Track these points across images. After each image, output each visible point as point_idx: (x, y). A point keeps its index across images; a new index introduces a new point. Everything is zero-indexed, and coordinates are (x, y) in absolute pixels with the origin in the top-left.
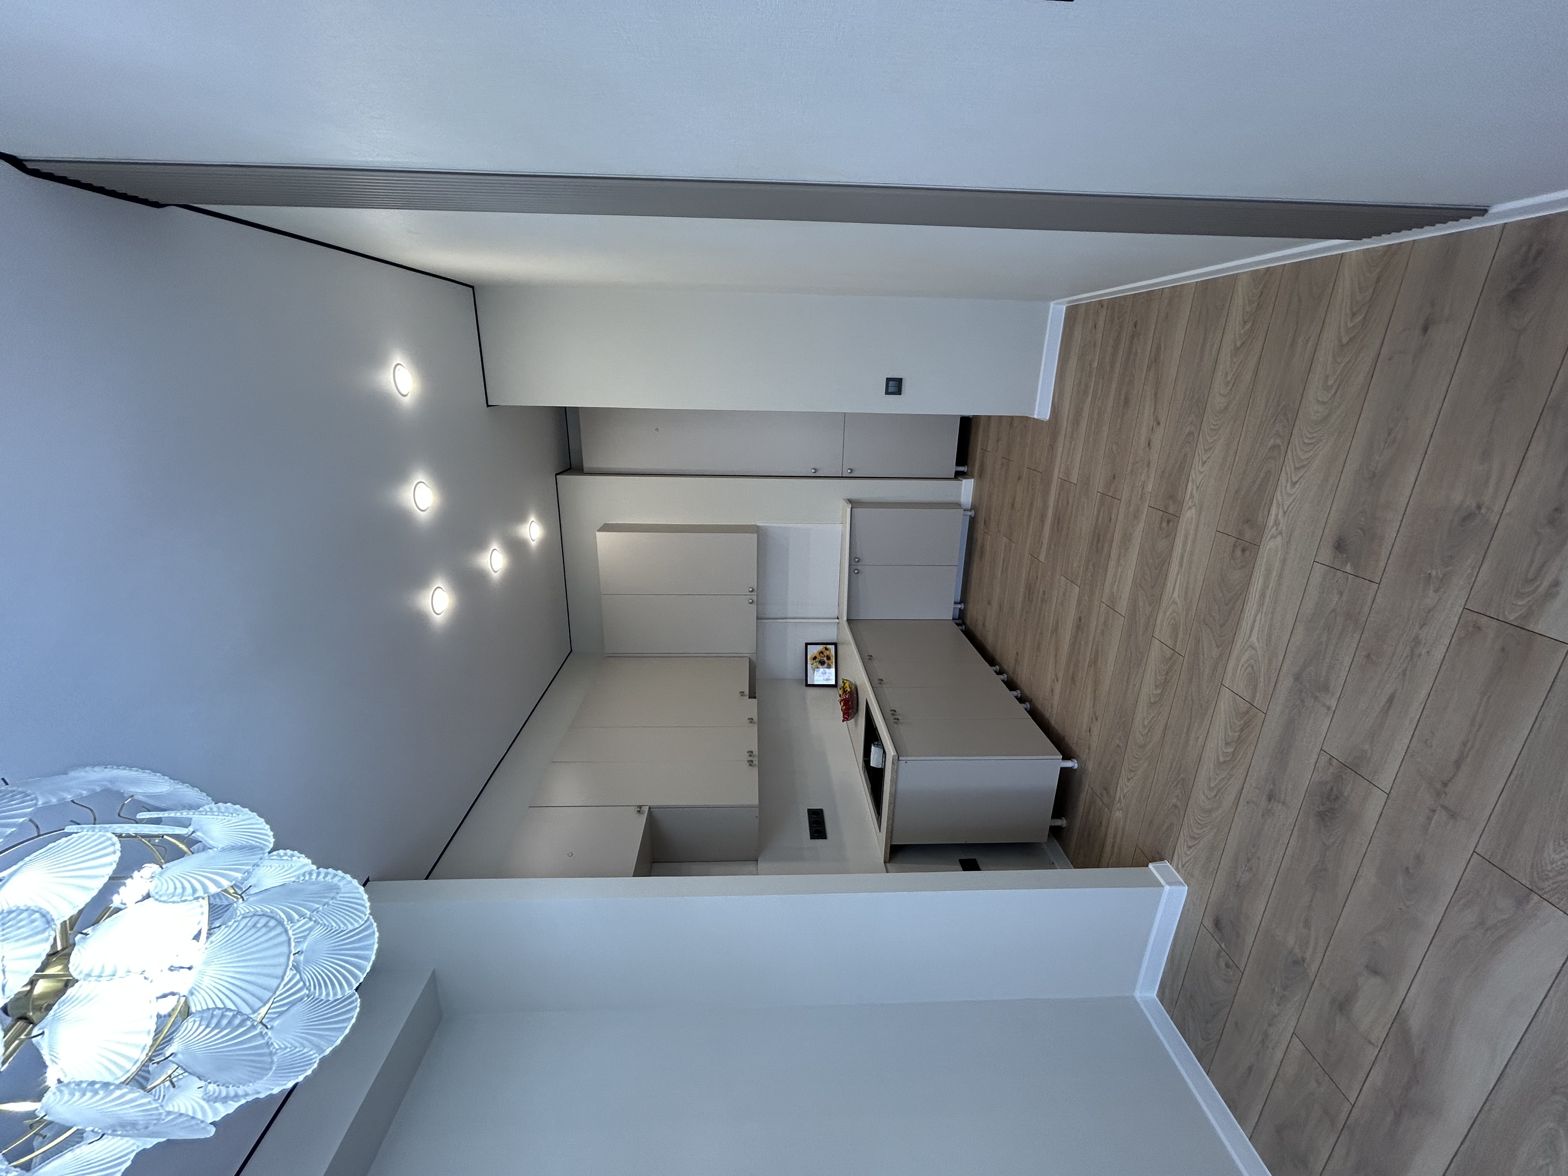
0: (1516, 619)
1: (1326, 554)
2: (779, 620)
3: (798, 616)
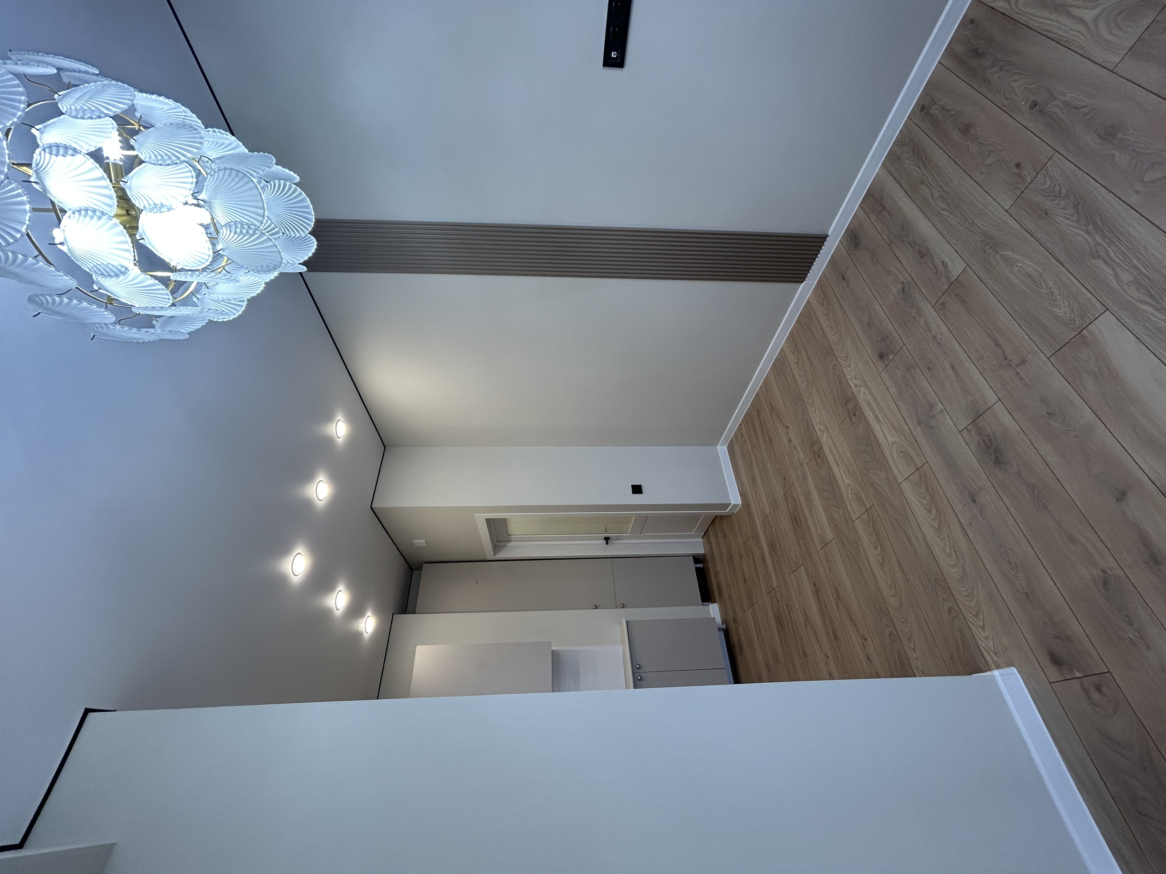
0: (948, 285)
1: (880, 366)
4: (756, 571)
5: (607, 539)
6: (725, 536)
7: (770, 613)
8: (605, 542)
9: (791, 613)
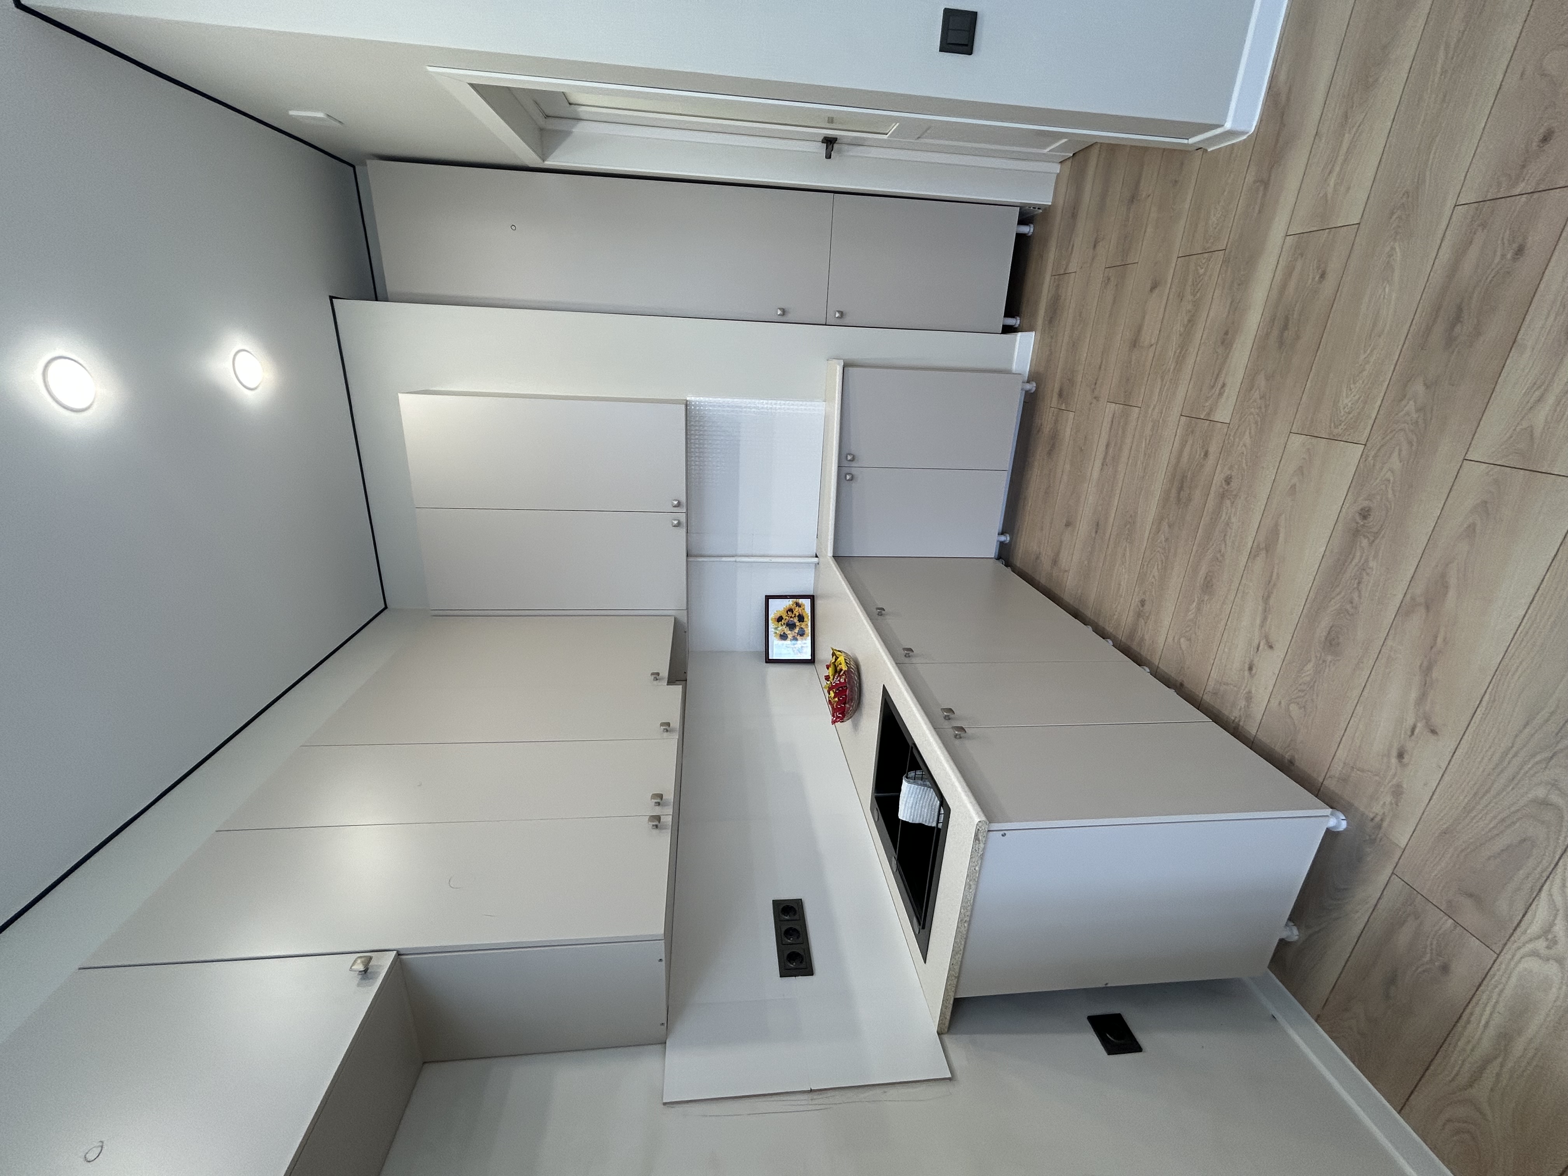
2: (724, 559)
3: (754, 553)
4: (1183, 346)
5: (830, 142)
6: (1133, 199)
7: (1164, 457)
8: (822, 148)
9: (1228, 503)
